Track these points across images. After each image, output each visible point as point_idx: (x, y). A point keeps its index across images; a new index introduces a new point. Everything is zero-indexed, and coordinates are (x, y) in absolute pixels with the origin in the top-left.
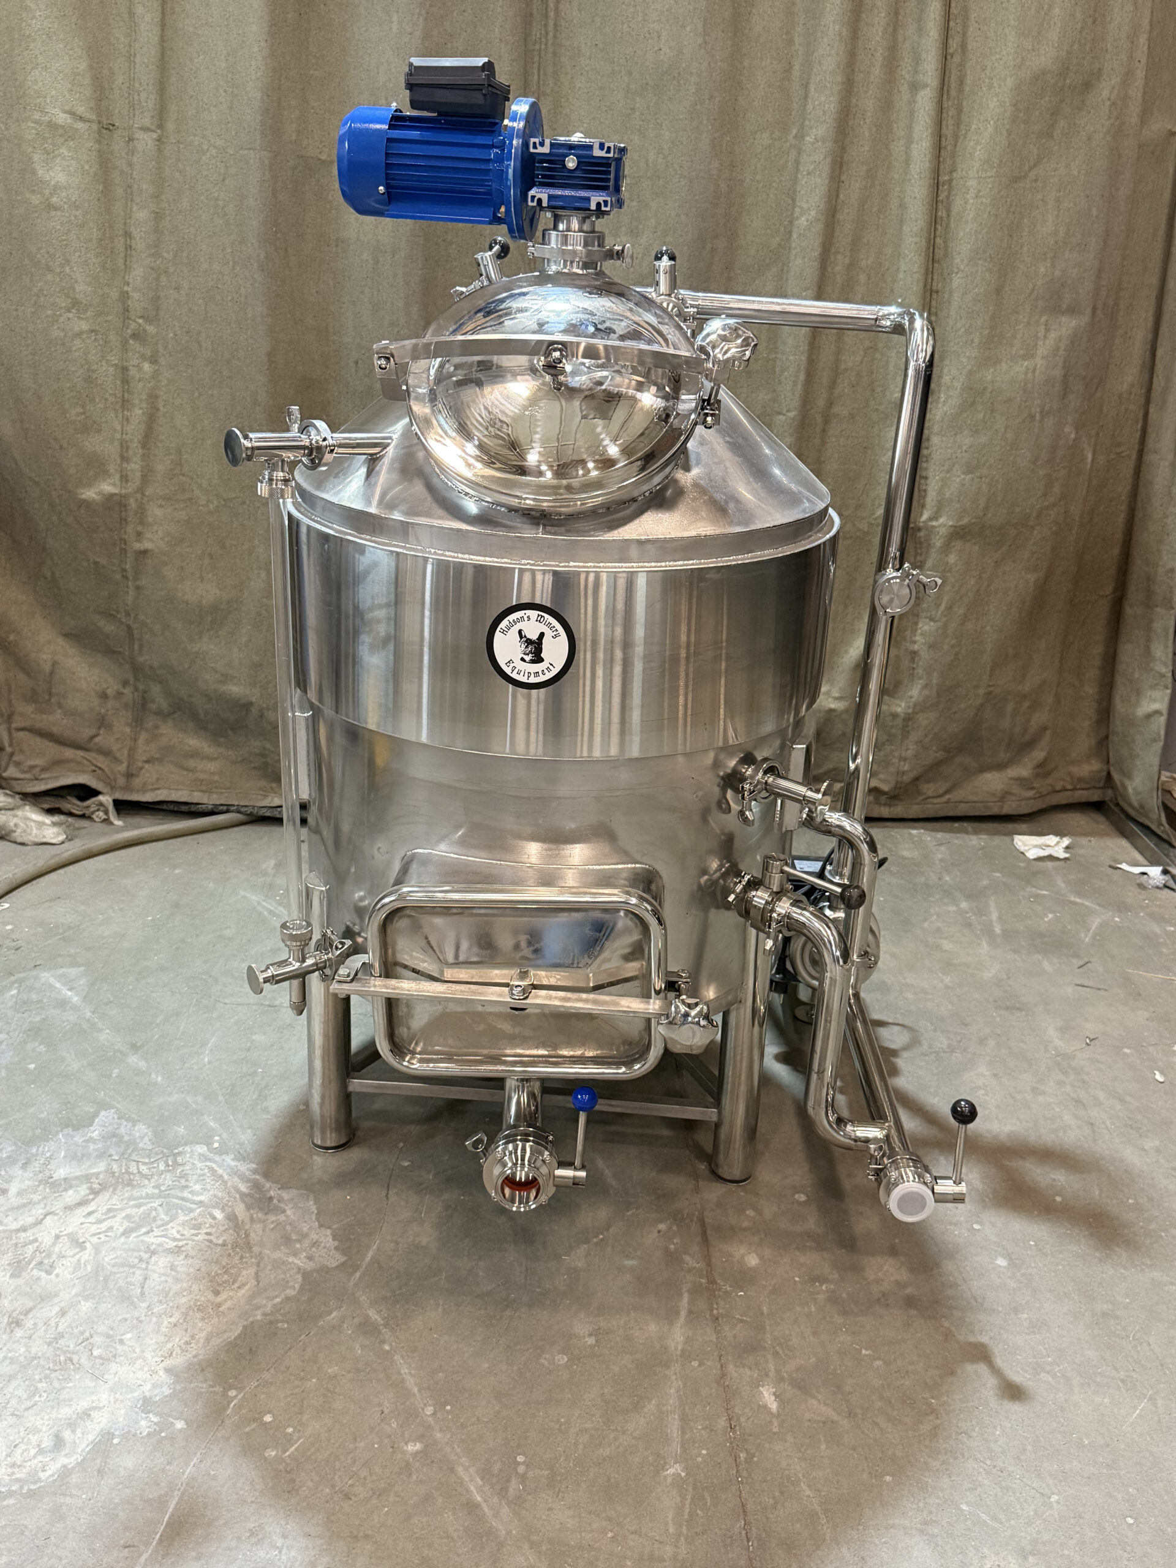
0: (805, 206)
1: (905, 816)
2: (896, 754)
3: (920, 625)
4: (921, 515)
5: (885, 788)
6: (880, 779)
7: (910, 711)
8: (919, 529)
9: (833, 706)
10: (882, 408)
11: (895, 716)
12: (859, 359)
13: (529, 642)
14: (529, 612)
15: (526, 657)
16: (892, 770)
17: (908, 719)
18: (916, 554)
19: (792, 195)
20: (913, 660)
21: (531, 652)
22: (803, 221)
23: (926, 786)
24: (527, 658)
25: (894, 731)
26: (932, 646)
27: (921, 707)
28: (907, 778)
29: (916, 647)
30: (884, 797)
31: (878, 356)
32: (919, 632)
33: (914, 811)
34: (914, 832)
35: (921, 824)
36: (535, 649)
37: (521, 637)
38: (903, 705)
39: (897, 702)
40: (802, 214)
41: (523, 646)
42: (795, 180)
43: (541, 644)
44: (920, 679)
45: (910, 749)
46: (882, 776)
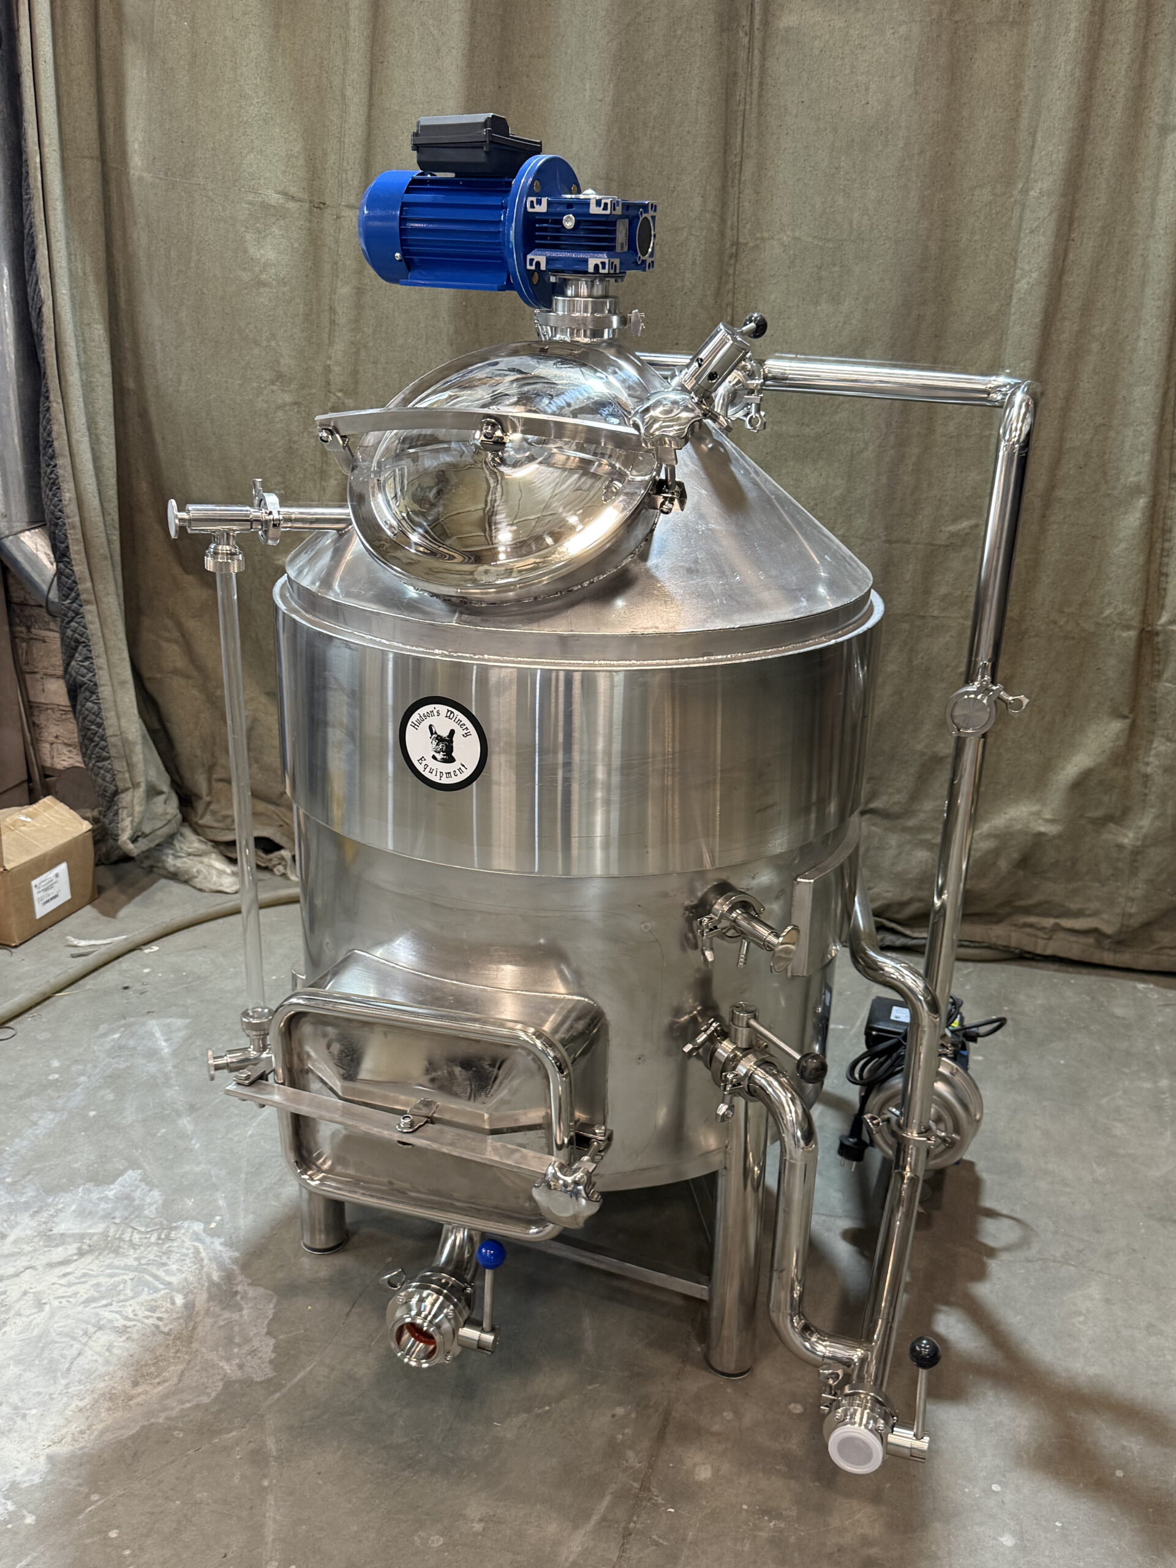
0: (1027, 268)
1: (1134, 966)
2: (1123, 892)
3: (1155, 745)
4: (1160, 618)
5: (1109, 930)
6: (1103, 920)
7: (1139, 843)
8: (1157, 634)
9: (1042, 829)
10: (1116, 493)
11: (1120, 847)
12: (1088, 437)
13: (440, 739)
14: (439, 707)
15: (437, 755)
16: (1118, 910)
17: (1137, 853)
18: (1153, 662)
19: (1014, 255)
20: (1145, 784)
21: (442, 750)
22: (1023, 285)
23: (1162, 933)
24: (439, 756)
25: (1120, 865)
26: (1167, 770)
27: (1152, 841)
28: (1135, 922)
29: (1149, 770)
30: (1107, 942)
31: (1112, 434)
32: (1153, 752)
33: (1145, 961)
34: (1141, 986)
35: (1154, 978)
36: (446, 747)
37: (432, 734)
38: (1131, 835)
39: (1125, 831)
40: (1022, 276)
41: (435, 743)
42: (1018, 239)
43: (452, 742)
44: (1152, 807)
45: (1138, 888)
46: (1105, 916)
